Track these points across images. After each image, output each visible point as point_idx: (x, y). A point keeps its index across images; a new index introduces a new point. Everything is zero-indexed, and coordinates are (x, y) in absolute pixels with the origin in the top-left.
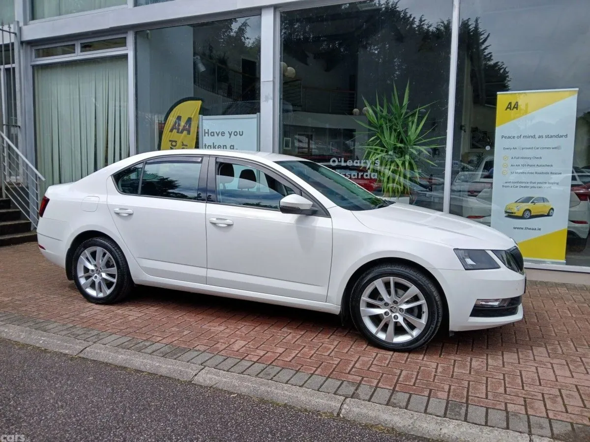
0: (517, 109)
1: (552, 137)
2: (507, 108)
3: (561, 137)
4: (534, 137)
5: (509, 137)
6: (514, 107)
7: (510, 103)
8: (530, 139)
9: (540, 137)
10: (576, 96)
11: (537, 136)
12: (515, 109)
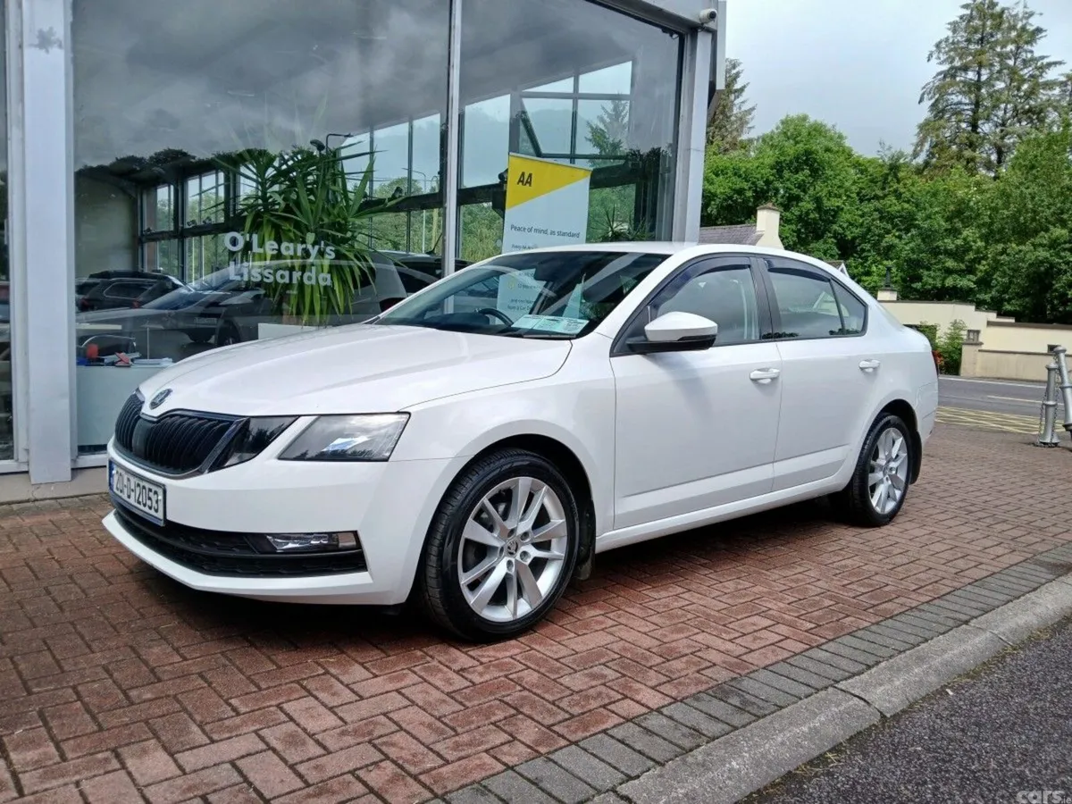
0: (530, 185)
1: (564, 234)
2: (520, 181)
3: (573, 235)
4: (545, 232)
5: (519, 229)
6: (527, 182)
7: (523, 174)
8: (542, 234)
9: (551, 234)
10: (589, 177)
11: (549, 232)
12: (528, 185)
